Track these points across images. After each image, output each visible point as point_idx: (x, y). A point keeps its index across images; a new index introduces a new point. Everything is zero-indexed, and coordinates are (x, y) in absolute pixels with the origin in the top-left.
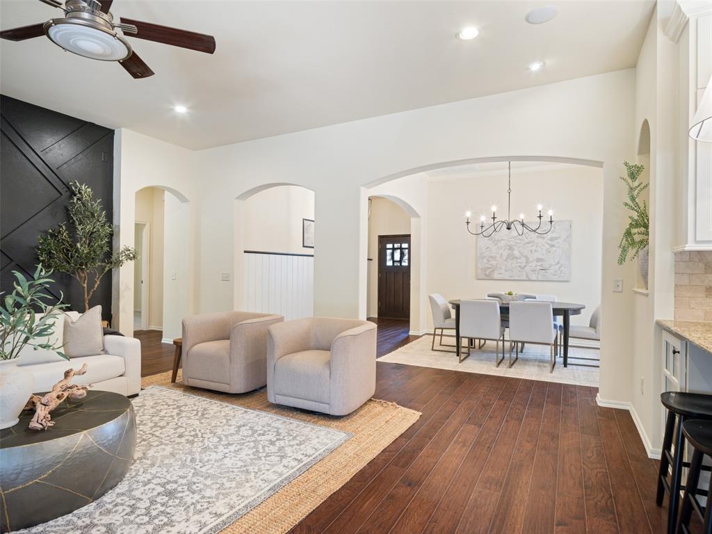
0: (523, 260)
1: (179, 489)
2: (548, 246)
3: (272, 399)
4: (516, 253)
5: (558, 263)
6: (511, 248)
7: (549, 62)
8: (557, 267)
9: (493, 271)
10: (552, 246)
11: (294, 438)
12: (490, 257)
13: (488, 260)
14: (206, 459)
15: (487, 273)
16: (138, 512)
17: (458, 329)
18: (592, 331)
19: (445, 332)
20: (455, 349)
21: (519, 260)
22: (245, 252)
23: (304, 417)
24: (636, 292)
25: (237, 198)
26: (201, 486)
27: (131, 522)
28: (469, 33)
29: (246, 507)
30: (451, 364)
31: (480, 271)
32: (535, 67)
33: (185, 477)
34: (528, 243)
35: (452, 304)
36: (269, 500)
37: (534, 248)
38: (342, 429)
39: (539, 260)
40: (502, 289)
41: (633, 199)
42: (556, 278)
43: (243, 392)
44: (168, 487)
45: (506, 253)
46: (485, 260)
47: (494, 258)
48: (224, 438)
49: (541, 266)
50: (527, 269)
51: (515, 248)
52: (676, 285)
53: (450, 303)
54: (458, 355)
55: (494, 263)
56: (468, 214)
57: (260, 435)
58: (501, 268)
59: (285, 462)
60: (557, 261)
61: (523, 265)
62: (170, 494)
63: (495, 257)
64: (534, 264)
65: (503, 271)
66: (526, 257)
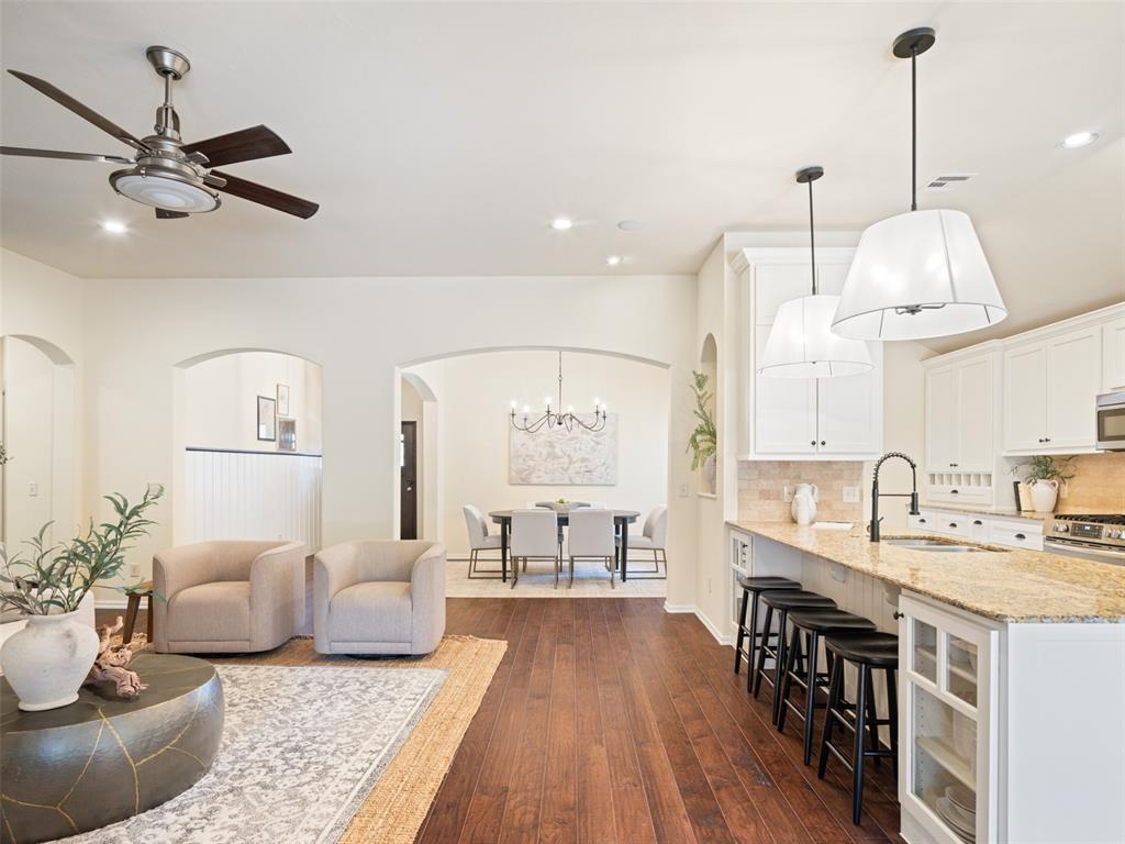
0: (566, 460)
1: (302, 744)
2: (592, 443)
3: (325, 650)
4: (558, 451)
5: (604, 464)
6: (552, 445)
7: (626, 259)
8: (603, 469)
9: (530, 474)
10: (598, 443)
11: (386, 683)
12: (527, 456)
13: (524, 460)
14: (299, 718)
15: (523, 476)
16: (279, 769)
17: (504, 548)
18: (648, 540)
19: (481, 555)
20: (501, 575)
21: (560, 460)
22: (187, 449)
23: (376, 663)
24: (701, 496)
25: (176, 365)
26: (327, 738)
27: (283, 776)
28: (562, 224)
29: (398, 740)
30: (503, 591)
31: (513, 473)
32: (614, 261)
33: (296, 735)
34: (572, 439)
35: (495, 516)
36: (416, 733)
37: (578, 445)
38: (433, 667)
39: (583, 460)
40: (551, 496)
41: (701, 407)
42: (602, 481)
43: (270, 648)
44: (285, 745)
45: (545, 451)
46: (521, 461)
47: (531, 457)
48: (296, 697)
49: (586, 466)
50: (571, 470)
51: (556, 445)
52: (739, 490)
53: (490, 515)
54: (504, 581)
55: (531, 463)
56: (514, 404)
57: (340, 687)
58: (539, 470)
59: (399, 703)
60: (603, 460)
61: (565, 466)
62: (295, 750)
63: (533, 456)
64: (578, 465)
65: (541, 474)
66: (569, 456)
